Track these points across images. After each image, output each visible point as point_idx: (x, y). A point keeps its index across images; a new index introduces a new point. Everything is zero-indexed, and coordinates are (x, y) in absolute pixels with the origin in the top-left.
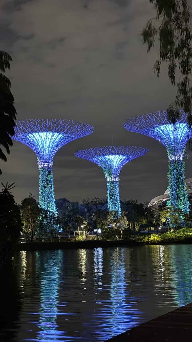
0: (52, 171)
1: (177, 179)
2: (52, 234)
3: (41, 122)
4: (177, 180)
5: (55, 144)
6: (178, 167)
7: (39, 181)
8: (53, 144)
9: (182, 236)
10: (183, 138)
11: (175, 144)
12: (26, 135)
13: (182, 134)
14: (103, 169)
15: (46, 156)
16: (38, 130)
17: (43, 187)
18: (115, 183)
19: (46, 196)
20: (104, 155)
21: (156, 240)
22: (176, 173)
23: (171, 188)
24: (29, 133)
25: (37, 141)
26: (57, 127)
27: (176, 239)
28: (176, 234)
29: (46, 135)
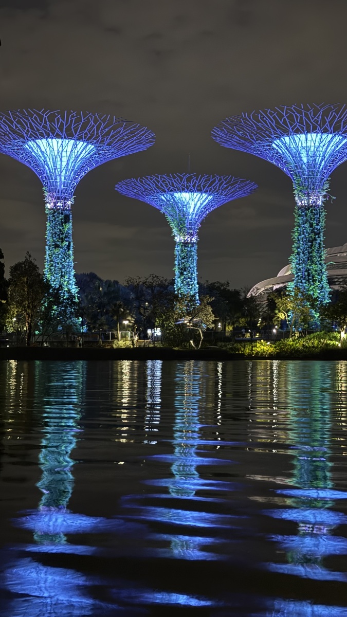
0: (71, 216)
1: (309, 241)
2: (67, 334)
3: (53, 116)
4: (309, 244)
5: (79, 164)
6: (313, 218)
7: (46, 235)
8: (76, 162)
9: (316, 345)
10: (325, 162)
11: (311, 173)
12: (23, 142)
13: (324, 155)
14: (169, 218)
15: (60, 185)
16: (46, 132)
17: (53, 245)
18: (190, 246)
19: (58, 264)
20: (171, 191)
21: (267, 353)
22: (308, 229)
23: (296, 258)
24: (29, 139)
25: (44, 156)
26: (83, 128)
27: (305, 352)
28: (304, 342)
29: (62, 144)
